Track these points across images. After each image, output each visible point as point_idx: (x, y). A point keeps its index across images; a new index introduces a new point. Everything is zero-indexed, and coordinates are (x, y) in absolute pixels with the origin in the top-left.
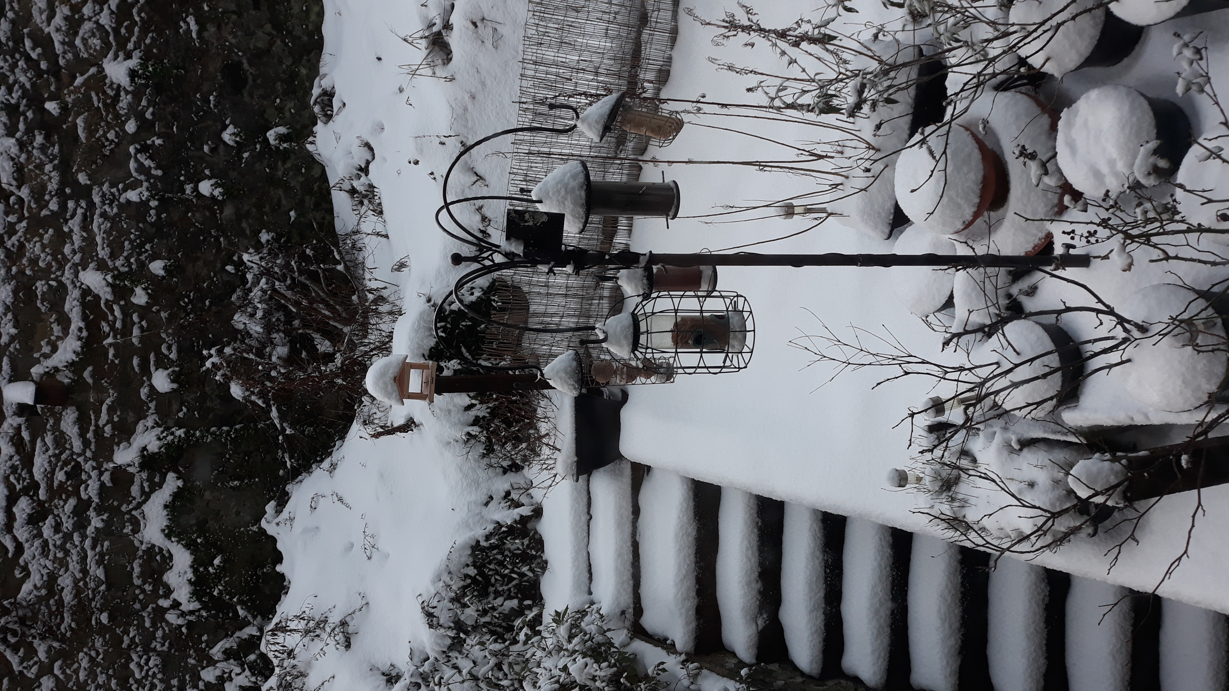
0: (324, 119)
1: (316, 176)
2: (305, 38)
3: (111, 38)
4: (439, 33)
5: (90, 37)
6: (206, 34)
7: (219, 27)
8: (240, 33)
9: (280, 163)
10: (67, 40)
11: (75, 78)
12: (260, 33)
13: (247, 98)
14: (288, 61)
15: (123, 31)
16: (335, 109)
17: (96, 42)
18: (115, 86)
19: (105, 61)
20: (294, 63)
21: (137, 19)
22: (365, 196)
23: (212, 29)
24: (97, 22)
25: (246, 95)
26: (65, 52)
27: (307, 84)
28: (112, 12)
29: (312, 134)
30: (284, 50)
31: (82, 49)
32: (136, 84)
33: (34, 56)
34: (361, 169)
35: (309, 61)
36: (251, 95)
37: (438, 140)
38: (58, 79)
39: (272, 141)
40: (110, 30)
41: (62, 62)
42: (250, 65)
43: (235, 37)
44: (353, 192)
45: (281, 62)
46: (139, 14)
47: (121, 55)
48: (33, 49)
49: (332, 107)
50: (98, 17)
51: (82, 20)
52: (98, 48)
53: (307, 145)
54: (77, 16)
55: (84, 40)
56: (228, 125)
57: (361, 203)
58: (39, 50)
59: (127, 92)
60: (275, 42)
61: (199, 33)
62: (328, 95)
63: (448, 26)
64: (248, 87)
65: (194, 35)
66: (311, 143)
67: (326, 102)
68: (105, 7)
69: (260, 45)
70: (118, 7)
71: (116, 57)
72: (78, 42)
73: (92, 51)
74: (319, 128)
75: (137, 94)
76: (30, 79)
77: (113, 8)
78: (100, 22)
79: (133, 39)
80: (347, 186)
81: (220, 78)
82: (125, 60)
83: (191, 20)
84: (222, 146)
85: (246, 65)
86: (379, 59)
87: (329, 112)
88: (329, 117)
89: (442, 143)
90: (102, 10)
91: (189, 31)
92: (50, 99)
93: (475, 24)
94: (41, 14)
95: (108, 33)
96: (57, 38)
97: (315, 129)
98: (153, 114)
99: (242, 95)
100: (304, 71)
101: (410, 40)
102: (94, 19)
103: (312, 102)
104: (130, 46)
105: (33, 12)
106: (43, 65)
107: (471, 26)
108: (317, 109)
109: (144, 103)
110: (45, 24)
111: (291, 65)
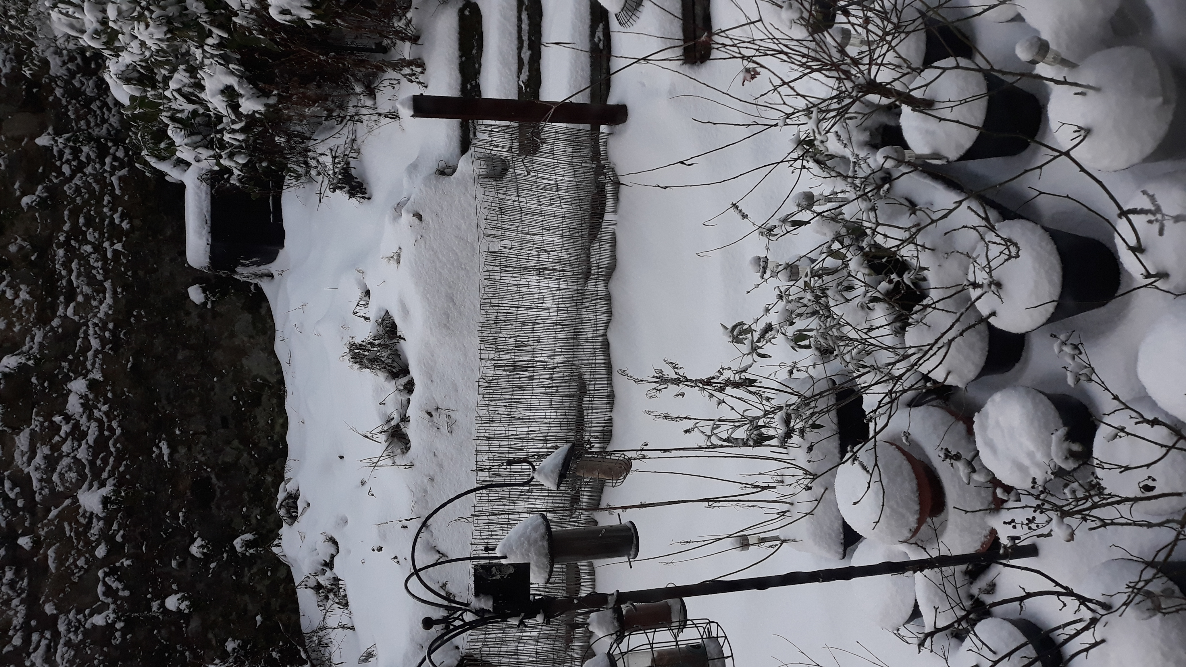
0: (289, 520)
1: (282, 577)
2: (271, 448)
3: (87, 470)
4: (397, 426)
5: (66, 472)
6: (176, 456)
7: (189, 449)
8: (209, 451)
9: (246, 569)
10: (45, 477)
11: (50, 511)
12: (228, 449)
13: (214, 510)
14: (254, 471)
15: (99, 462)
16: (300, 511)
17: (72, 476)
18: (88, 514)
19: (80, 491)
20: (259, 473)
21: (113, 449)
22: (330, 591)
23: (183, 450)
24: (74, 457)
25: (213, 507)
26: (42, 489)
27: (273, 490)
28: (90, 446)
29: (278, 536)
30: (250, 462)
31: (59, 484)
32: (108, 509)
33: (12, 495)
34: (326, 564)
35: (274, 469)
36: (219, 508)
37: (400, 524)
38: (33, 514)
39: (238, 549)
40: (86, 463)
41: (38, 498)
42: (218, 479)
43: (204, 455)
44: (318, 587)
45: (247, 473)
46: (114, 445)
47: (96, 484)
48: (12, 489)
49: (297, 509)
50: (76, 452)
51: (61, 457)
52: (74, 481)
53: (273, 548)
54: (56, 454)
55: (61, 476)
56: (197, 538)
57: (327, 598)
58: (17, 490)
59: (99, 519)
60: (242, 455)
61: (171, 455)
62: (293, 498)
63: (405, 419)
64: (216, 499)
65: (166, 458)
66: (277, 546)
67: (291, 505)
68: (84, 442)
69: (228, 459)
70: (95, 441)
71: (91, 486)
72: (55, 478)
73: (67, 485)
74: (285, 531)
75: (108, 521)
76: (6, 518)
77: (91, 442)
78: (77, 456)
79: (108, 468)
80: (312, 583)
81: (189, 494)
82: (99, 489)
83: (164, 445)
84: (189, 560)
85: (214, 480)
86: (342, 458)
87: (294, 514)
88: (294, 519)
89: (405, 527)
90: (80, 446)
91: (161, 455)
92: (23, 534)
93: (430, 414)
94: (23, 456)
95: (84, 466)
96: (35, 476)
97: (280, 532)
98: (123, 537)
99: (211, 508)
100: (269, 479)
101: (370, 435)
102: (72, 455)
103: (277, 507)
104: (105, 475)
105: (15, 455)
106: (20, 503)
107: (427, 416)
108: (282, 512)
109: (115, 527)
110: (25, 465)
111: (257, 475)
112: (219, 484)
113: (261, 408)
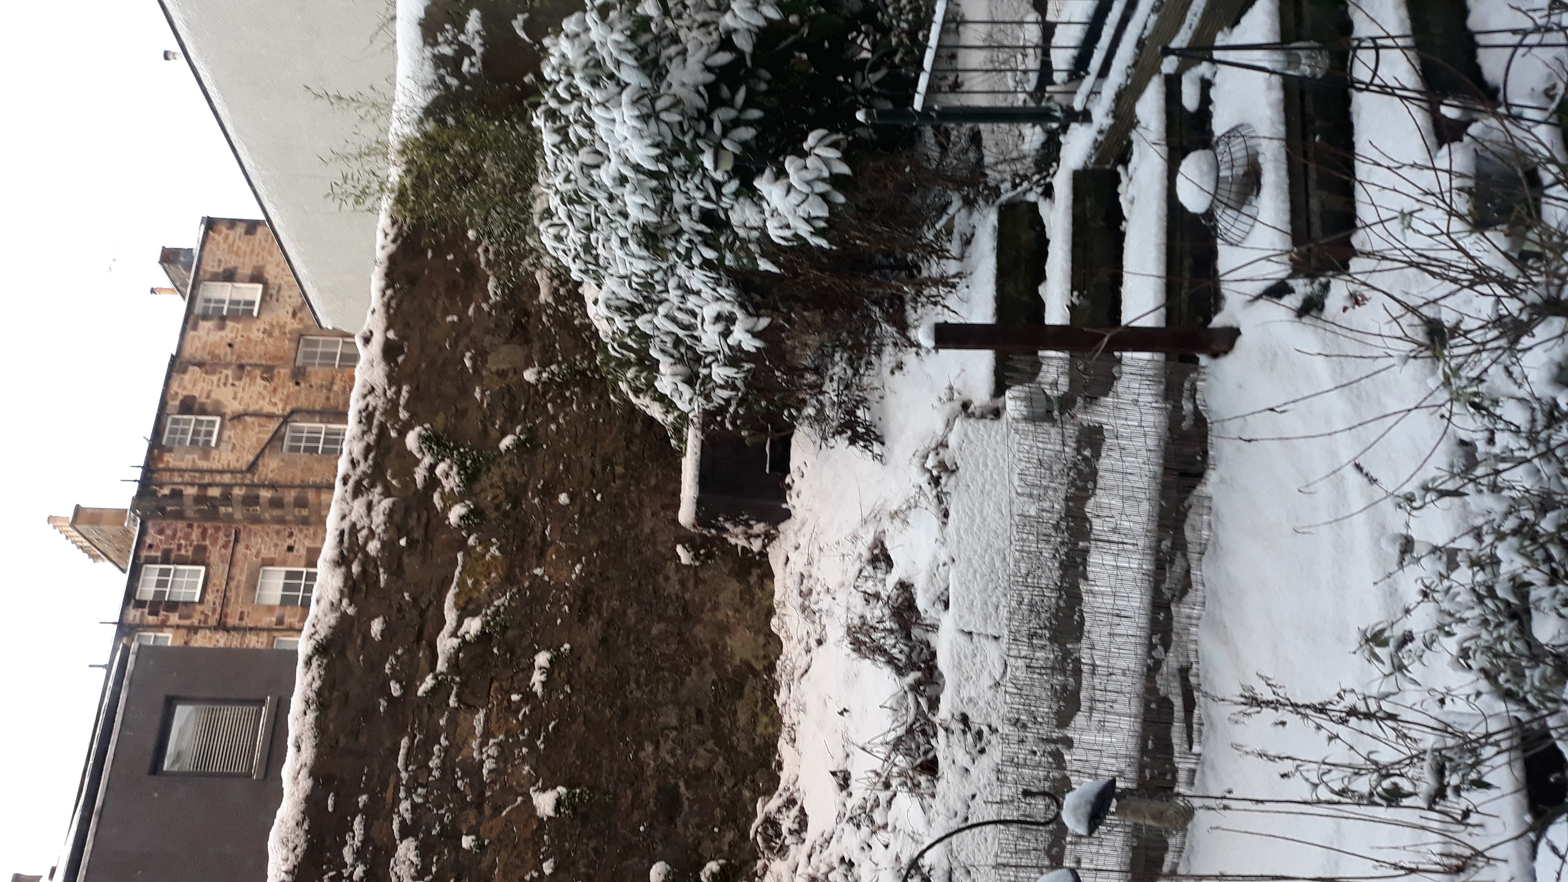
2: (751, 754)
4: (903, 738)
6: (642, 755)
8: (679, 752)
11: (499, 809)
12: (701, 751)
13: (680, 829)
14: (730, 783)
17: (525, 768)
18: (538, 818)
19: (534, 789)
20: (736, 785)
23: (649, 748)
25: (679, 824)
26: (492, 783)
27: (750, 809)
28: (549, 735)
30: (726, 770)
31: (510, 777)
32: (561, 814)
33: (461, 786)
35: (753, 781)
36: (685, 824)
38: (480, 811)
41: (488, 793)
42: (688, 787)
43: (673, 756)
45: (721, 783)
47: (550, 783)
48: (460, 779)
51: (516, 744)
52: (526, 774)
54: (510, 740)
55: (514, 767)
56: (658, 862)
58: (467, 780)
60: (717, 760)
61: (635, 753)
62: (773, 822)
64: (683, 814)
67: (772, 830)
69: (700, 764)
71: (544, 785)
73: (519, 779)
74: (763, 866)
75: (560, 828)
81: (652, 805)
82: (553, 788)
85: (682, 789)
87: (774, 843)
92: (467, 833)
94: (475, 740)
96: (486, 765)
97: (756, 866)
99: (676, 826)
100: (747, 794)
101: (868, 747)
103: (753, 831)
106: (469, 797)
108: (758, 841)
110: (477, 750)
111: (733, 787)
112: (687, 795)
113: (742, 701)
